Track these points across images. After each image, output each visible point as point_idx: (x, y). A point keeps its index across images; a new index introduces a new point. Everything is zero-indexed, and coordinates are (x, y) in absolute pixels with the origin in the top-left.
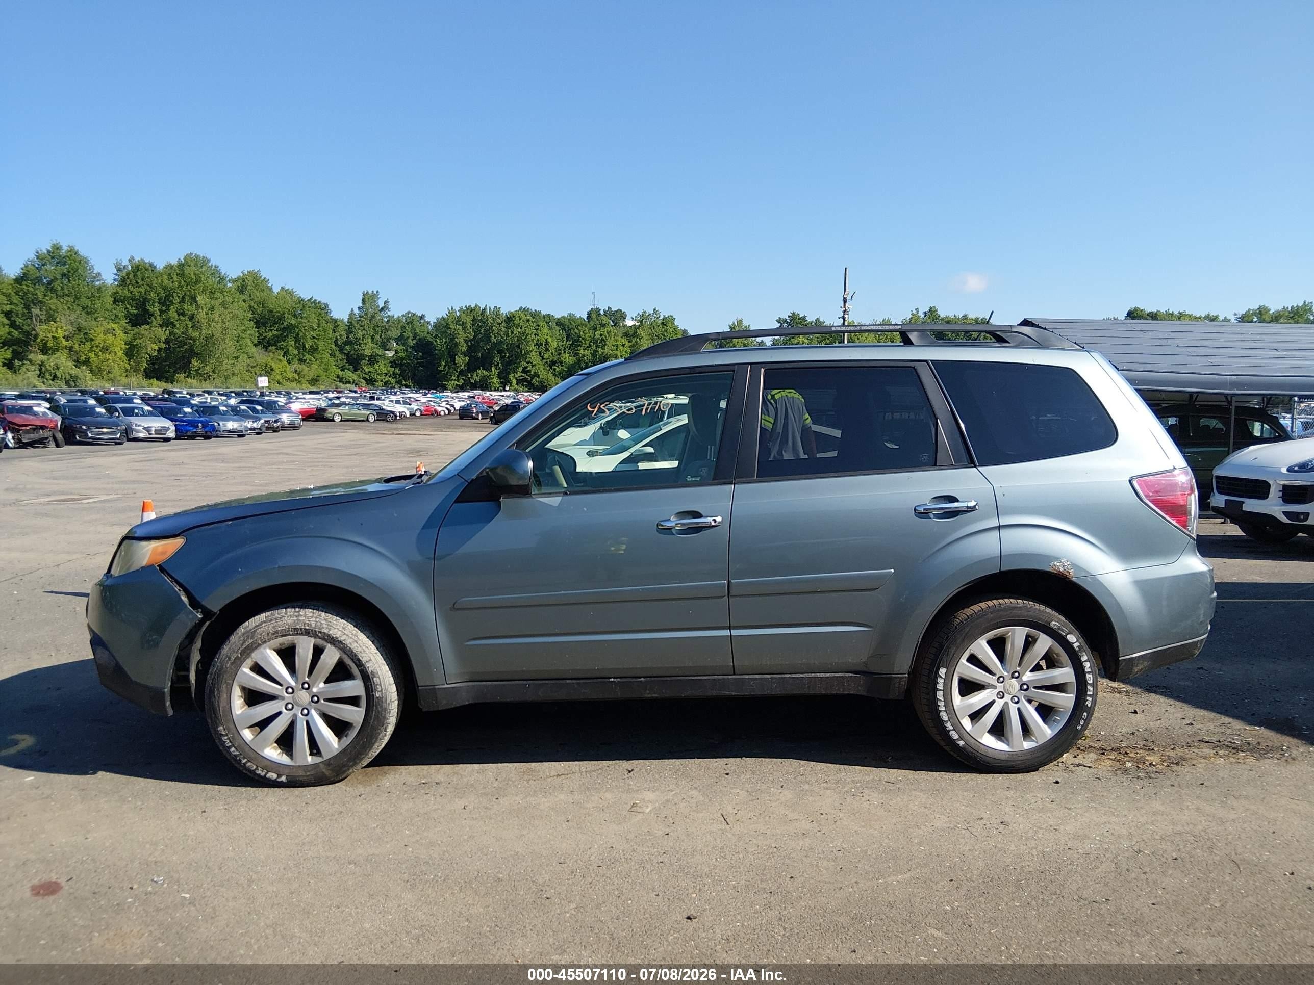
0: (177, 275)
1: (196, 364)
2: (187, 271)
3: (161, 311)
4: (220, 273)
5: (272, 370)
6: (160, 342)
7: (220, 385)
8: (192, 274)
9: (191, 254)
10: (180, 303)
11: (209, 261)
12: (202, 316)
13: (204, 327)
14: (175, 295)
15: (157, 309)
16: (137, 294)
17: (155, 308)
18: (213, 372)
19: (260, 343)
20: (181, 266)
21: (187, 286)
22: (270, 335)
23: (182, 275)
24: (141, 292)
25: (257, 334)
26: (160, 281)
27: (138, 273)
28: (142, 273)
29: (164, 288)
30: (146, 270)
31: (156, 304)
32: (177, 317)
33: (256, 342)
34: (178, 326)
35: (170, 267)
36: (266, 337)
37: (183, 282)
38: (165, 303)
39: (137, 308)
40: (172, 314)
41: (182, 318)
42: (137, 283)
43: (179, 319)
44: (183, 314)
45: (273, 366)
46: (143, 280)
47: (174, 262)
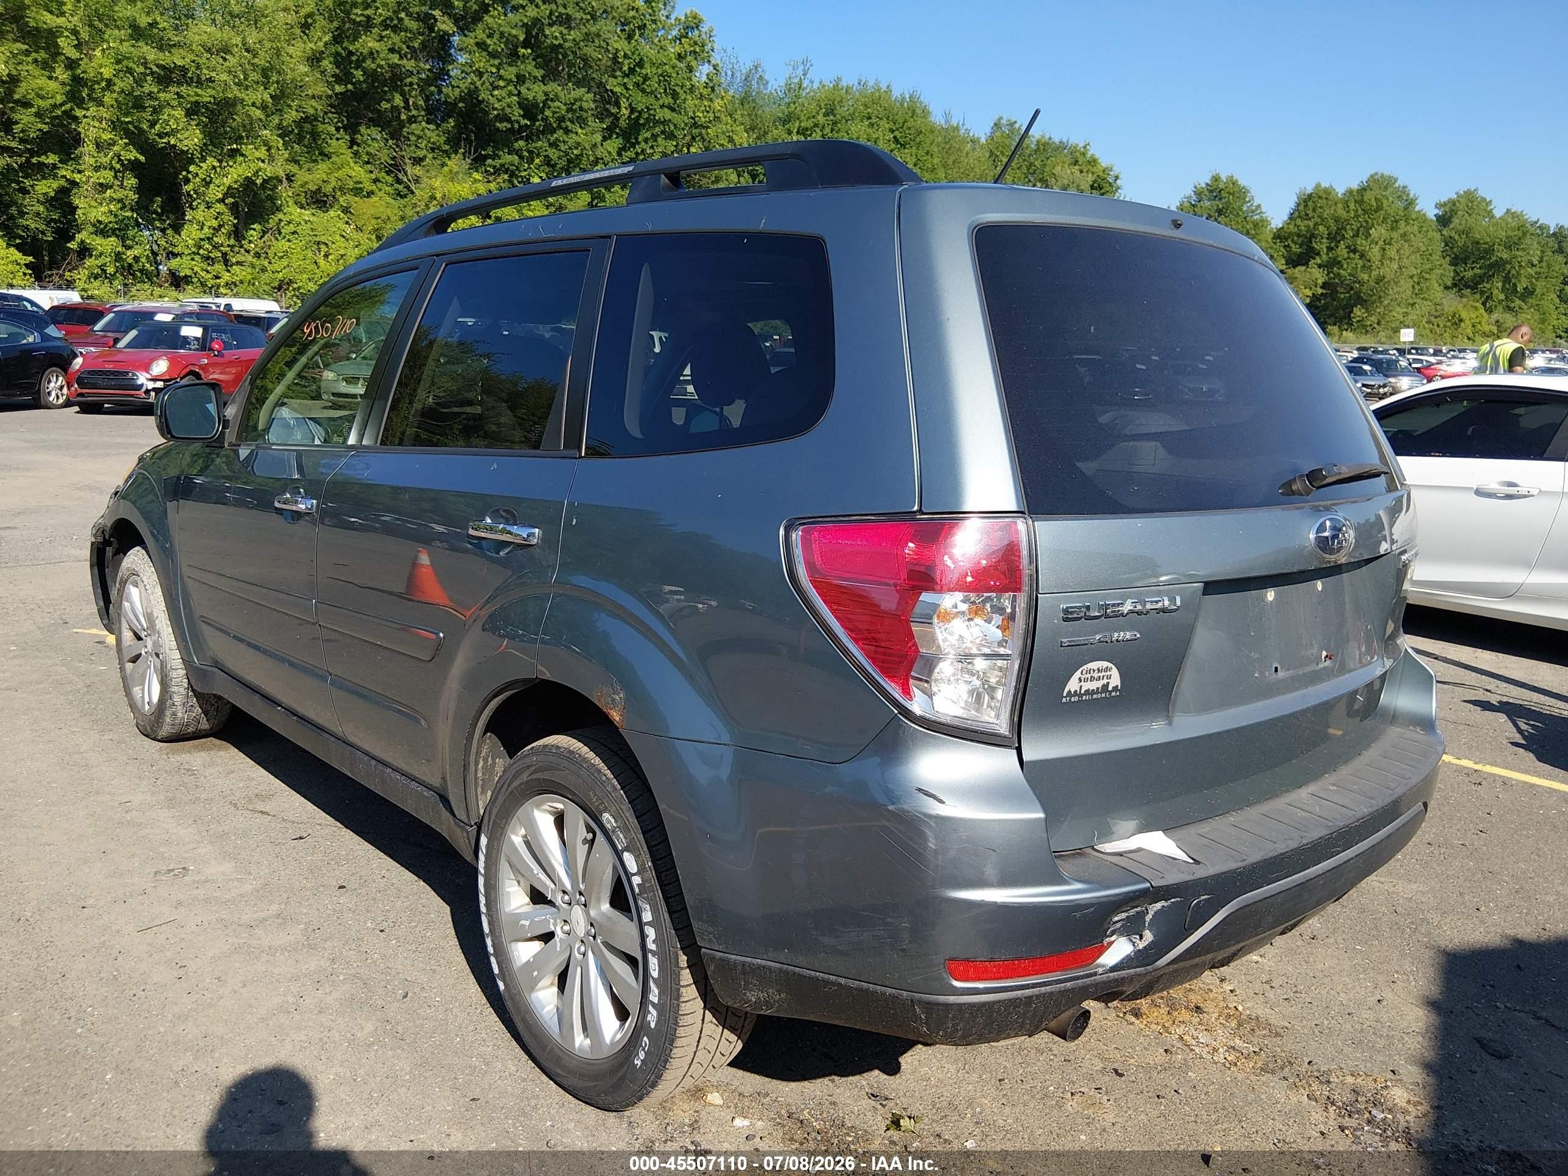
0: (1356, 202)
1: (1359, 313)
2: (1368, 196)
3: (1330, 249)
4: (1408, 195)
5: (1461, 320)
6: (1316, 286)
7: (1384, 339)
8: (1373, 200)
9: (1376, 174)
10: (1352, 237)
11: (1396, 180)
12: (1375, 253)
13: (1374, 267)
14: (1348, 227)
15: (1324, 247)
16: (1303, 228)
17: (1321, 246)
18: (1379, 323)
19: (1455, 285)
20: (1363, 190)
21: (1364, 215)
22: (1469, 274)
23: (1360, 202)
24: (1309, 226)
25: (1452, 274)
26: (1332, 212)
27: (1310, 203)
28: (1314, 202)
29: (1337, 220)
30: (1320, 197)
31: (1325, 240)
32: (1346, 255)
33: (1449, 284)
34: (1345, 266)
35: (1350, 192)
36: (1464, 276)
37: (1360, 211)
38: (1335, 238)
39: (1301, 246)
40: (1342, 251)
41: (1352, 255)
42: (1307, 215)
43: (1349, 258)
44: (1355, 251)
45: (1464, 315)
46: (1314, 210)
47: (1355, 186)
